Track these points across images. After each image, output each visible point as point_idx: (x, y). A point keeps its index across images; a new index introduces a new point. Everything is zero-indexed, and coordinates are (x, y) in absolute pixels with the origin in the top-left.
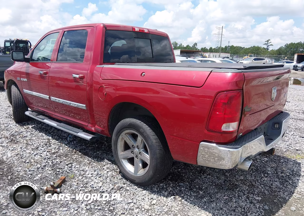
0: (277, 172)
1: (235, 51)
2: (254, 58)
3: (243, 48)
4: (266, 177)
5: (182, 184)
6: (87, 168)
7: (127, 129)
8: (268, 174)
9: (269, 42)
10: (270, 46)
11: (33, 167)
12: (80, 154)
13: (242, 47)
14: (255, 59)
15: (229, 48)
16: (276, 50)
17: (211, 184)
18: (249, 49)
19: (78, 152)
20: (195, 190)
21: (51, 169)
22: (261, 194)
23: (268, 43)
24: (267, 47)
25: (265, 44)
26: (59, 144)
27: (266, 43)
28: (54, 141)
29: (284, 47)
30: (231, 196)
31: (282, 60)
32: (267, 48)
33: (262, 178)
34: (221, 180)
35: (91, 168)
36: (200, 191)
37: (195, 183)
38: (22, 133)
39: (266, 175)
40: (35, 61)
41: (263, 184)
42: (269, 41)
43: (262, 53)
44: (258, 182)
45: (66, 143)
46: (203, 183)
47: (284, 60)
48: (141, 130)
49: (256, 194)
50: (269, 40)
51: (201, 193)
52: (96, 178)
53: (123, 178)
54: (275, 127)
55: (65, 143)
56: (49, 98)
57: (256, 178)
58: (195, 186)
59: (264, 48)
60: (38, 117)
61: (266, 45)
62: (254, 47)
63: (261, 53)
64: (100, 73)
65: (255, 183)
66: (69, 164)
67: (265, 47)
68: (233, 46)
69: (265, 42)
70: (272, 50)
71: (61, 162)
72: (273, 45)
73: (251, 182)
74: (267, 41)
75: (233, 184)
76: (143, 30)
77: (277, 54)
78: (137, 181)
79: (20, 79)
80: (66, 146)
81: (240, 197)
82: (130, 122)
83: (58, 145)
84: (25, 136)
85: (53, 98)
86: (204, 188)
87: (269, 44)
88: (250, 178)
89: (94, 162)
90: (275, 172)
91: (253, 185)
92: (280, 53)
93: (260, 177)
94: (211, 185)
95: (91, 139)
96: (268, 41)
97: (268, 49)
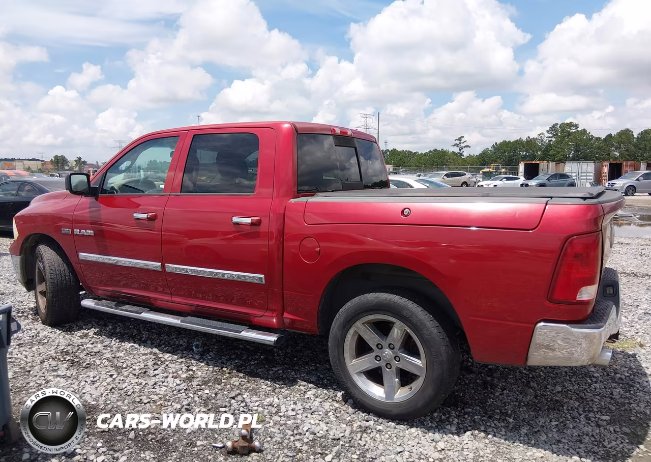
0: (608, 374)
1: (400, 159)
2: (445, 172)
3: (415, 153)
4: (596, 382)
5: (470, 410)
6: (276, 400)
7: (372, 313)
8: (595, 377)
9: (462, 142)
10: (464, 149)
11: (167, 409)
12: (241, 375)
13: (413, 152)
14: (447, 175)
15: (388, 154)
16: (477, 155)
17: (517, 404)
18: (426, 154)
19: (235, 371)
20: (499, 418)
21: (205, 410)
22: (604, 410)
23: (460, 143)
24: (460, 150)
25: (456, 145)
26: (183, 360)
27: (458, 142)
28: (170, 356)
29: (491, 150)
30: (561, 420)
31: (497, 175)
32: (459, 153)
33: (590, 385)
34: (529, 397)
35: (285, 400)
36: (507, 418)
37: (489, 405)
38: (82, 345)
39: (594, 380)
40: (109, 193)
41: (597, 395)
42: (463, 140)
43: (452, 161)
44: (587, 392)
45: (197, 357)
46: (503, 405)
47: (500, 174)
48: (405, 313)
49: (597, 412)
50: (463, 137)
51: (511, 420)
52: (307, 417)
53: (357, 411)
54: (608, 292)
55: (195, 359)
56: (163, 266)
57: (582, 386)
58: (494, 410)
59: (453, 152)
60: (124, 308)
61: (457, 147)
62: (435, 150)
63: (450, 162)
64: (302, 214)
65: (585, 395)
66: (236, 396)
67: (456, 150)
68: (395, 150)
69: (455, 140)
70: (470, 156)
71: (216, 394)
72: (470, 147)
73: (578, 394)
74: (458, 140)
75: (552, 400)
76: (345, 131)
77: (479, 163)
78: (395, 411)
79: (73, 231)
80: (200, 363)
81: (576, 419)
82: (376, 301)
83: (181, 362)
84: (96, 353)
85: (171, 267)
86: (510, 411)
87: (462, 145)
88: (571, 388)
89: (282, 388)
90: (605, 373)
91: (582, 398)
92: (484, 161)
93: (585, 383)
94: (519, 406)
95: (276, 342)
96: (460, 139)
97: (461, 155)
